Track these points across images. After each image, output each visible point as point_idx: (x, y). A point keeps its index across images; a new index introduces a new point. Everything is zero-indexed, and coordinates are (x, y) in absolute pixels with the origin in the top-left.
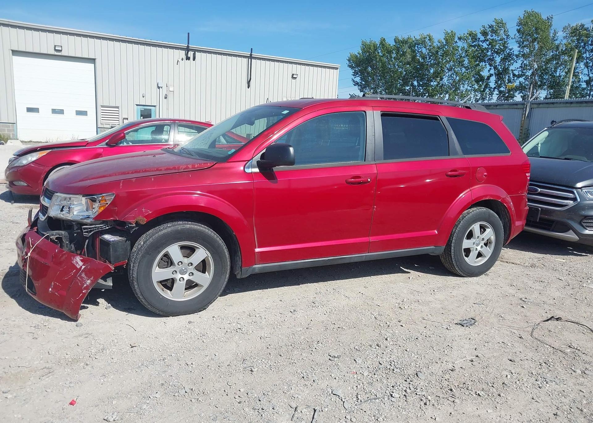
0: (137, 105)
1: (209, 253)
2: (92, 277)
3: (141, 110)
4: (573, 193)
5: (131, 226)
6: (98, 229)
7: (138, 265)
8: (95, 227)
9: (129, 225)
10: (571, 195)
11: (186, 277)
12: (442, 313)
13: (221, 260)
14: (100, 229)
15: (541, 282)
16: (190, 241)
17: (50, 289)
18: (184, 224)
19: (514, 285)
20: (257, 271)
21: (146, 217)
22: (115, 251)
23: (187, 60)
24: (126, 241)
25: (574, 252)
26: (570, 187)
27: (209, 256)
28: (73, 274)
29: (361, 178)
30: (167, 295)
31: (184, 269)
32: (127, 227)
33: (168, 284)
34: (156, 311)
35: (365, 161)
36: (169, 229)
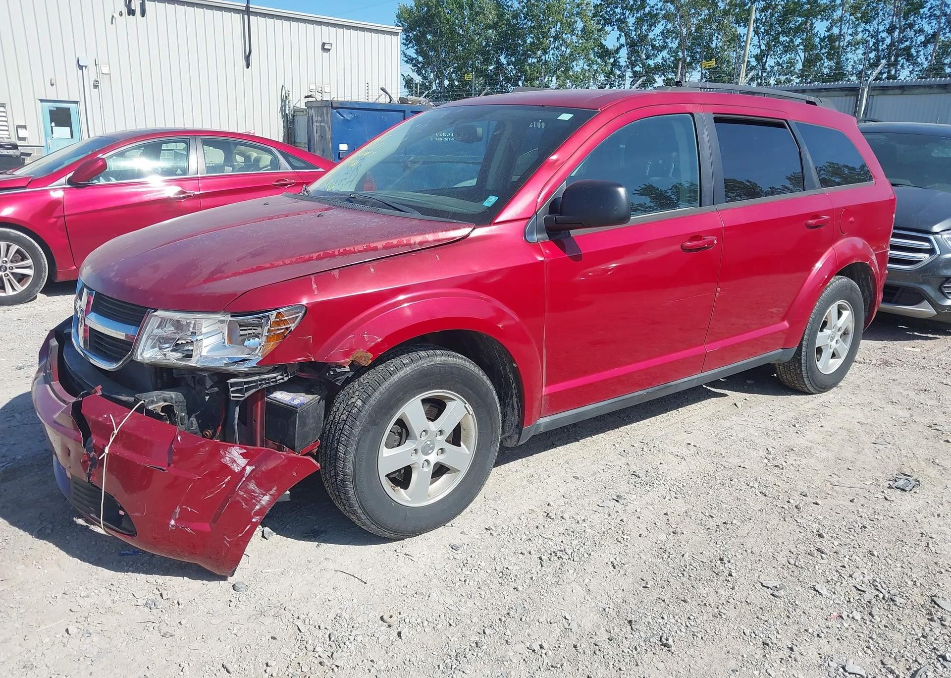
0: (42, 101)
1: (470, 407)
2: (274, 489)
3: (50, 110)
4: (928, 240)
5: (341, 370)
6: (267, 383)
7: (357, 449)
8: (260, 380)
9: (338, 370)
10: (926, 245)
11: (434, 458)
12: (849, 469)
13: (490, 419)
14: (272, 382)
15: (925, 391)
16: (441, 389)
17: (173, 522)
18: (432, 356)
19: (894, 400)
20: (542, 430)
21: (371, 350)
22: (304, 424)
23: (129, 15)
24: (319, 402)
25: (916, 333)
26: (924, 233)
27: (471, 413)
28: (224, 486)
29: (701, 240)
30: (402, 497)
31: (429, 443)
32: (332, 373)
33: (402, 478)
34: (384, 533)
35: (700, 206)
36: (408, 368)
